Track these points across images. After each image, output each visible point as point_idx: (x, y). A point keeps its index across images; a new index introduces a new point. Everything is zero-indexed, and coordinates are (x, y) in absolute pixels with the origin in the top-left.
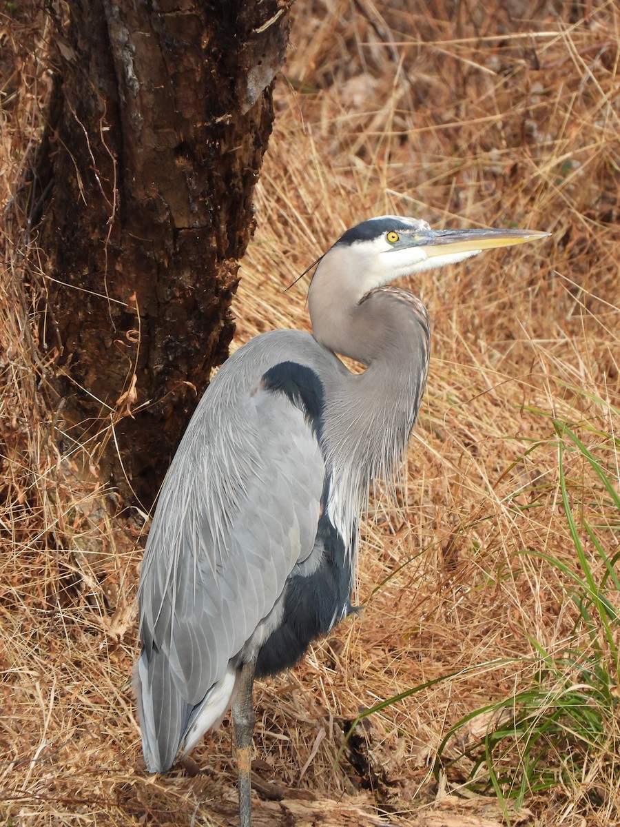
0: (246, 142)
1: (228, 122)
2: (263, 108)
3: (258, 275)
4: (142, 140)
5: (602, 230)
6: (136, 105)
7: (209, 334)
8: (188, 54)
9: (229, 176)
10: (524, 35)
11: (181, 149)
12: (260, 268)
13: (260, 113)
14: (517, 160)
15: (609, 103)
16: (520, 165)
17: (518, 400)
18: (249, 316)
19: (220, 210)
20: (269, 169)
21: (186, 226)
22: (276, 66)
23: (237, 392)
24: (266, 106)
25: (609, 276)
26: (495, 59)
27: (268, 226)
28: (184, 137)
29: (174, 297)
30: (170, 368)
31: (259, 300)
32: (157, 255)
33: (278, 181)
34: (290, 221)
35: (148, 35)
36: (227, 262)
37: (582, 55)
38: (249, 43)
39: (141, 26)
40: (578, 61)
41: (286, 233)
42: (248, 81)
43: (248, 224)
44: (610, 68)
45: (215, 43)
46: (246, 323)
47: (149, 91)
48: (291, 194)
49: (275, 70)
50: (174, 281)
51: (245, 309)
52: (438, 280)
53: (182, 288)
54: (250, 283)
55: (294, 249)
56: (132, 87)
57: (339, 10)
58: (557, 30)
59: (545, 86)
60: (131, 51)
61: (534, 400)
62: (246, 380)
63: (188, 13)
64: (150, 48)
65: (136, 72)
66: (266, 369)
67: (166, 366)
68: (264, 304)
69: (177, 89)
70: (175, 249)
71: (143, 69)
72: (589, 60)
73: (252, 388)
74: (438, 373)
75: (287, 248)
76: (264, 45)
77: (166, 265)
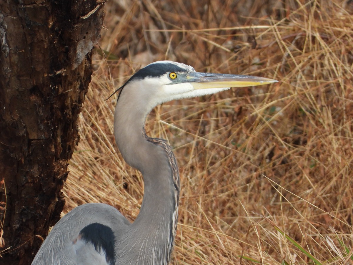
0: (75, 87)
1: (64, 74)
2: (86, 66)
3: (79, 172)
4: (10, 84)
5: (293, 149)
6: (7, 62)
7: (48, 206)
8: (40, 31)
9: (63, 108)
10: (248, 27)
11: (34, 90)
12: (80, 168)
13: (84, 69)
14: (242, 105)
15: (300, 70)
16: (244, 108)
17: (238, 253)
18: (73, 197)
19: (57, 129)
20: (87, 106)
21: (36, 138)
22: (94, 40)
23: (64, 241)
24: (88, 65)
25: (298, 178)
26: (230, 42)
27: (86, 141)
28: (36, 83)
29: (28, 182)
30: (24, 227)
31: (79, 187)
32: (17, 156)
33: (93, 114)
34: (100, 139)
35: (15, 18)
36: (61, 161)
37: (284, 40)
38: (78, 25)
39: (11, 13)
40: (281, 43)
41: (97, 146)
42: (77, 49)
43: (74, 138)
44: (301, 49)
45: (57, 25)
46: (71, 201)
47: (15, 53)
48: (100, 122)
49: (94, 42)
50: (27, 172)
51: (71, 192)
52: (191, 178)
53: (32, 177)
54: (74, 177)
55: (102, 156)
56: (5, 51)
57: (132, 10)
58: (269, 24)
59: (261, 60)
60: (5, 28)
61: (249, 254)
62: (70, 234)
63: (41, 5)
64: (16, 27)
65: (7, 41)
66: (83, 227)
67: (21, 225)
68: (83, 190)
69: (32, 53)
70: (29, 152)
71: (11, 40)
72: (288, 43)
73: (74, 238)
74: (190, 235)
75: (98, 156)
76: (87, 26)
77: (23, 162)
